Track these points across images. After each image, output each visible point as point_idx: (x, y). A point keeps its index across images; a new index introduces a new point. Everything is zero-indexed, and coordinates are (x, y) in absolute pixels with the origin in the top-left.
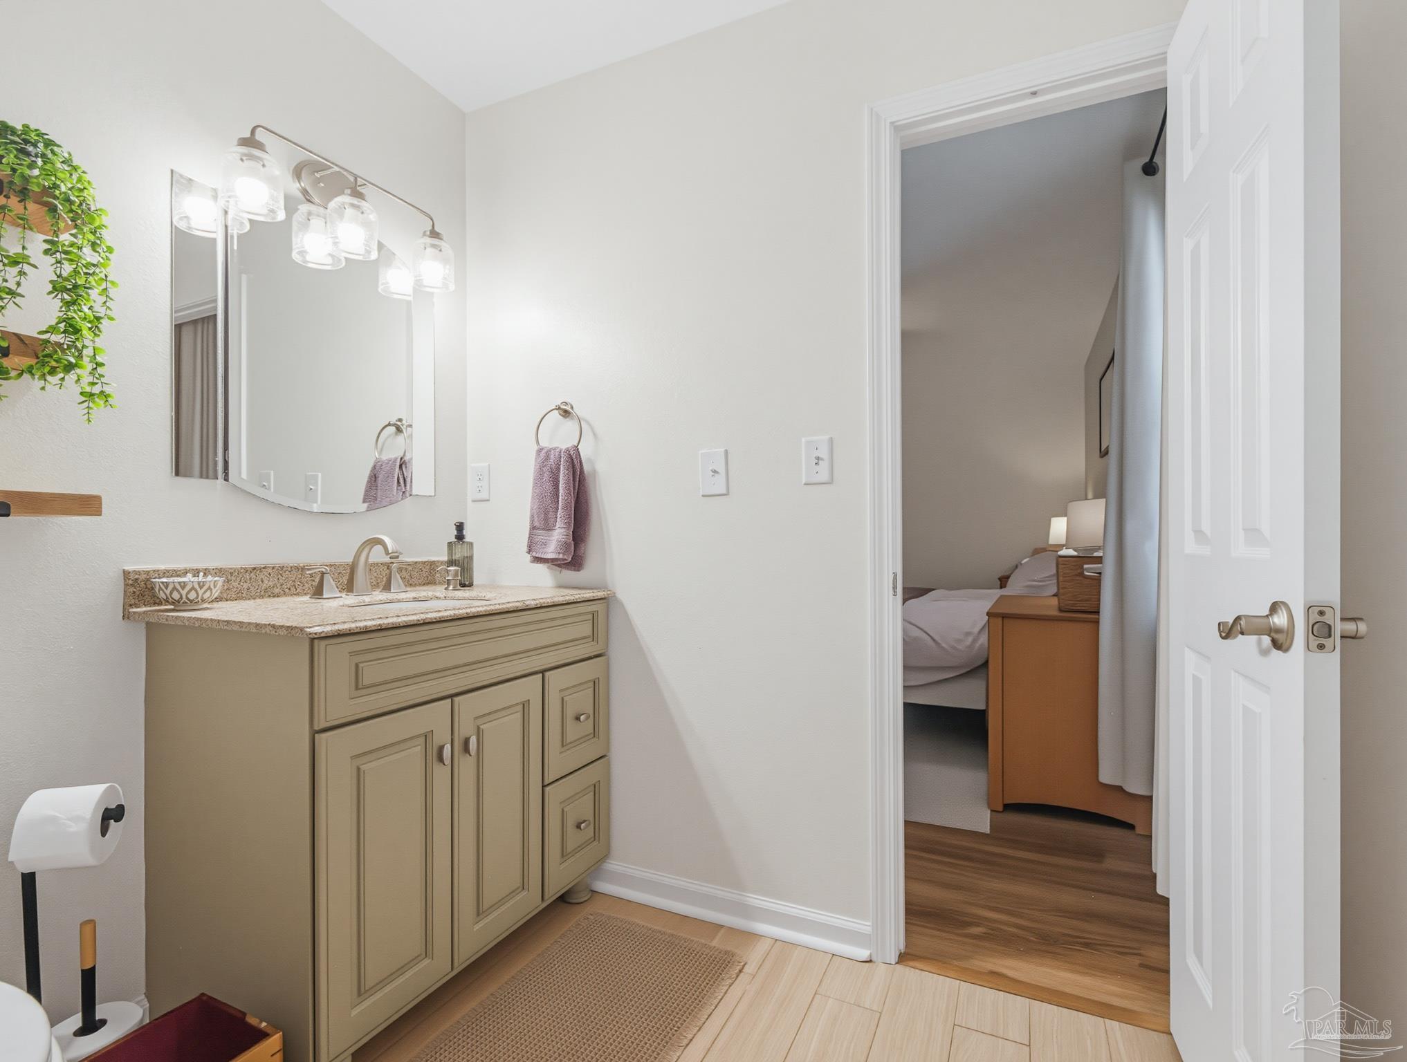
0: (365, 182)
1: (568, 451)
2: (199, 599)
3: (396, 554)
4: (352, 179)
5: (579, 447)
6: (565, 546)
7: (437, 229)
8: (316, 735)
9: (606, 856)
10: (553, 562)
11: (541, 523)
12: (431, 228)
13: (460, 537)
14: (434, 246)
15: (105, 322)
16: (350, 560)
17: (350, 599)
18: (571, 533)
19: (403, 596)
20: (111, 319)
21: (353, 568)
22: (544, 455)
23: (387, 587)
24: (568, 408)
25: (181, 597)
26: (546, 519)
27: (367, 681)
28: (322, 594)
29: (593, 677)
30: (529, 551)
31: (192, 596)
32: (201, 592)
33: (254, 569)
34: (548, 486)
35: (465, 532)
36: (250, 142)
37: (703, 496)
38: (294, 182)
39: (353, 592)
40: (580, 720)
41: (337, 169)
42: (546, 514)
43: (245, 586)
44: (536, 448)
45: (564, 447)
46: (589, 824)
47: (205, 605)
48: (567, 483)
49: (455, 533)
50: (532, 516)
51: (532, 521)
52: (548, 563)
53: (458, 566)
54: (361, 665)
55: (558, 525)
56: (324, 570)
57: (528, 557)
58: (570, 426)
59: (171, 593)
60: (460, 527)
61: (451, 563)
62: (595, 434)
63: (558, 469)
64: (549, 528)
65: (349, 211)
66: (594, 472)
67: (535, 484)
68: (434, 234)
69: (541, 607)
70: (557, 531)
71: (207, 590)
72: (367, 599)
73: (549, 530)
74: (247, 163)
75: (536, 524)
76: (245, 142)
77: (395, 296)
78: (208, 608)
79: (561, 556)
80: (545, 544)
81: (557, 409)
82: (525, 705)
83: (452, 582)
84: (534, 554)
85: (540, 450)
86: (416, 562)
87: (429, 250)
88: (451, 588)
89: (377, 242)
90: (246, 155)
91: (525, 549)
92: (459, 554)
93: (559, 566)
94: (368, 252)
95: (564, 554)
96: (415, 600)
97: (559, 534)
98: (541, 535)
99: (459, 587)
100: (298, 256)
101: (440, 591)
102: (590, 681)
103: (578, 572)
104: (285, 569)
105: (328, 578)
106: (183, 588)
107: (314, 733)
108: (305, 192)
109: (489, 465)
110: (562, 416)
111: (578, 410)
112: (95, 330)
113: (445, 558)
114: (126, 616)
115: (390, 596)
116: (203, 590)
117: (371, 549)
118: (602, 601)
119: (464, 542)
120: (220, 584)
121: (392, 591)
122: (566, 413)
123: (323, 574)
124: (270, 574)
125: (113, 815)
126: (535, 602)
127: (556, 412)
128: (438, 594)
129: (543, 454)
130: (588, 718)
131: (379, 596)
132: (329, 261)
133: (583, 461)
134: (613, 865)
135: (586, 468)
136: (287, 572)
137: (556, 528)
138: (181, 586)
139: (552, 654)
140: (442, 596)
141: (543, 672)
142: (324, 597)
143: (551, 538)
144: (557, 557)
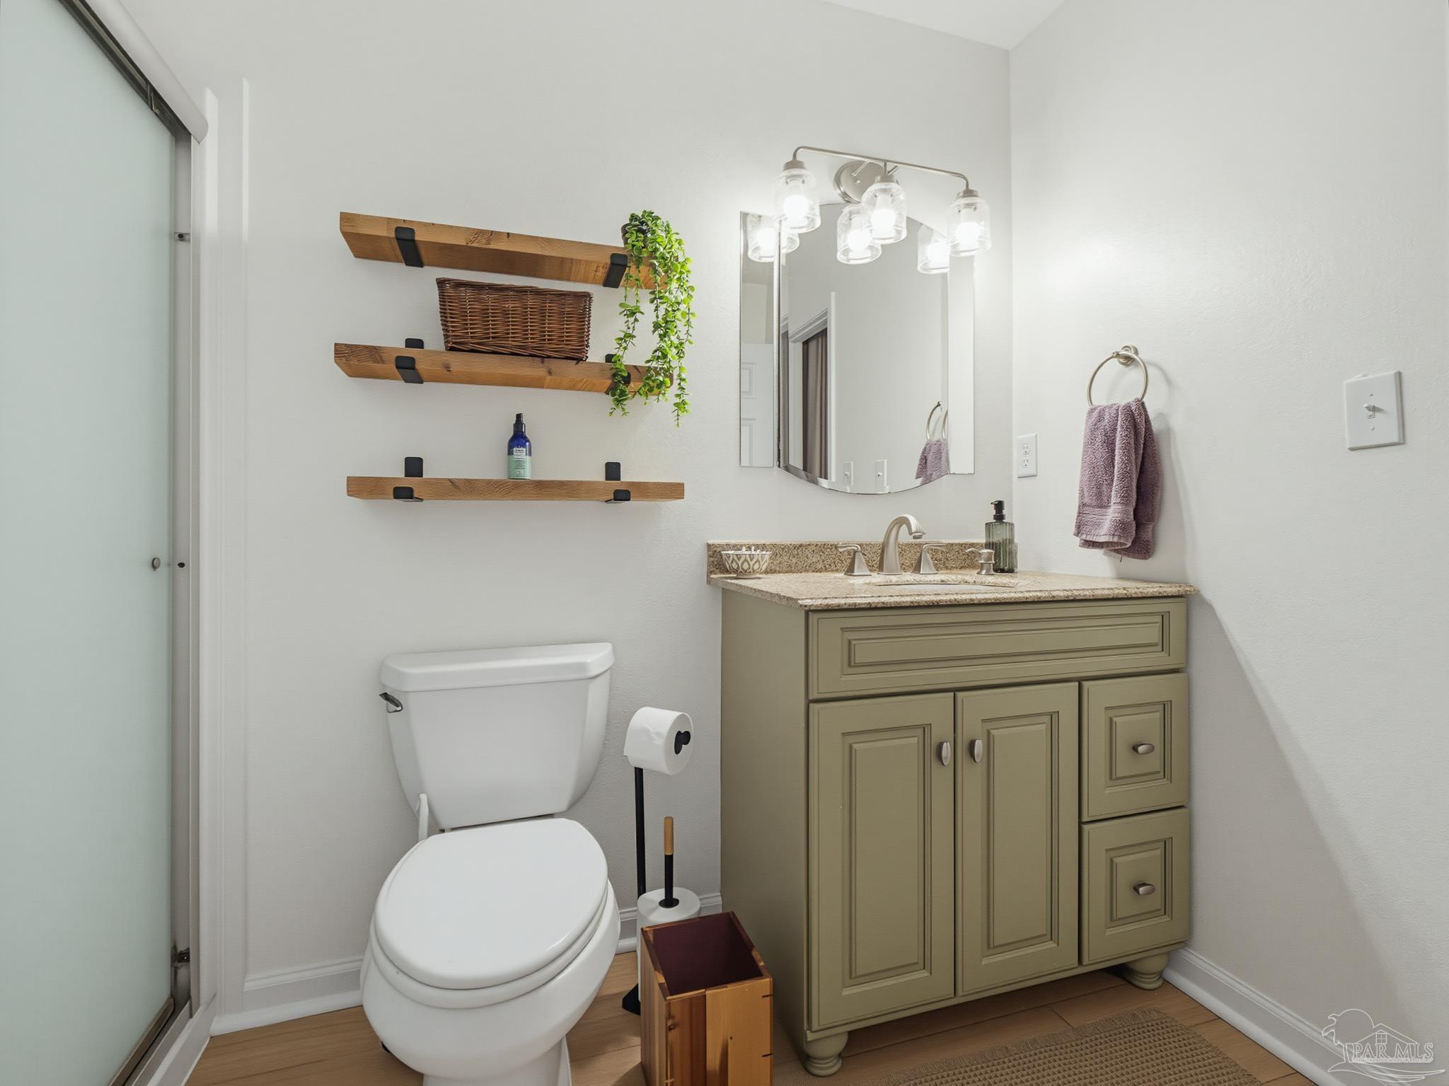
0: (896, 165)
1: (1128, 407)
2: (751, 569)
3: (919, 534)
4: (882, 164)
5: (1144, 400)
6: (1121, 527)
7: (971, 187)
8: (811, 705)
9: (1184, 942)
10: (1108, 546)
11: (1095, 498)
12: (965, 188)
13: (999, 517)
14: (968, 205)
15: (686, 346)
16: (881, 540)
17: (877, 578)
18: (1132, 510)
19: (931, 578)
20: (691, 343)
21: (884, 548)
22: (1097, 415)
23: (917, 569)
24: (1131, 354)
25: (738, 568)
26: (1099, 495)
27: (859, 658)
28: (853, 572)
29: (1165, 699)
30: (1078, 534)
31: (746, 566)
32: (751, 563)
33: (801, 546)
34: (1101, 453)
35: (1004, 512)
36: (794, 164)
37: (1352, 449)
38: (835, 189)
39: (882, 571)
40: (1137, 752)
41: (869, 161)
42: (1099, 487)
43: (794, 560)
44: (1087, 408)
45: (1123, 402)
46: (1153, 890)
47: (758, 575)
48: (1126, 448)
49: (994, 512)
50: (1082, 491)
51: (1082, 496)
52: (1102, 547)
53: (992, 549)
54: (853, 642)
55: (1113, 500)
56: (856, 548)
57: (1077, 540)
58: (1135, 375)
59: (742, 564)
60: (999, 506)
61: (988, 545)
62: (1169, 382)
63: (1114, 430)
64: (1102, 504)
65: (881, 197)
66: (1168, 431)
67: (1085, 452)
68: (969, 193)
69: (1074, 600)
70: (1112, 508)
71: (756, 562)
72: (894, 579)
73: (1101, 507)
74: (793, 183)
75: (1086, 500)
76: (789, 166)
77: (934, 272)
78: (759, 578)
79: (1116, 539)
80: (1098, 525)
81: (1116, 357)
82: (1053, 716)
83: (986, 566)
84: (1084, 536)
85: (1092, 410)
86: (952, 544)
87: (964, 211)
88: (984, 572)
89: (905, 219)
90: (788, 177)
91: (1073, 529)
92: (999, 535)
93: (1117, 551)
94: (899, 232)
95: (1120, 537)
96: (943, 582)
97: (1114, 512)
98: (1093, 514)
99: (992, 572)
100: (842, 256)
101: (970, 575)
102: (1158, 703)
103: (1144, 561)
104: (826, 547)
105: (859, 557)
106: (739, 559)
107: (809, 702)
108: (845, 195)
109: (1036, 435)
110: (1123, 364)
111: (1144, 355)
112: (680, 354)
113: (983, 541)
114: (709, 582)
115: (917, 577)
116: (754, 561)
117: (899, 529)
118: (1180, 599)
119: (1003, 522)
120: (767, 557)
121: (921, 572)
122: (1128, 360)
123: (855, 552)
124: (813, 551)
125: (682, 739)
126: (1066, 593)
127: (1115, 360)
128: (967, 578)
129: (1095, 414)
130: (1152, 749)
131: (909, 576)
132: (869, 254)
133: (1151, 418)
134: (1196, 958)
135: (1155, 426)
136: (828, 550)
137: (1112, 504)
138: (750, 558)
139: (1095, 659)
140: (972, 581)
141: (1080, 681)
142: (854, 574)
143: (1104, 517)
144: (1111, 540)
